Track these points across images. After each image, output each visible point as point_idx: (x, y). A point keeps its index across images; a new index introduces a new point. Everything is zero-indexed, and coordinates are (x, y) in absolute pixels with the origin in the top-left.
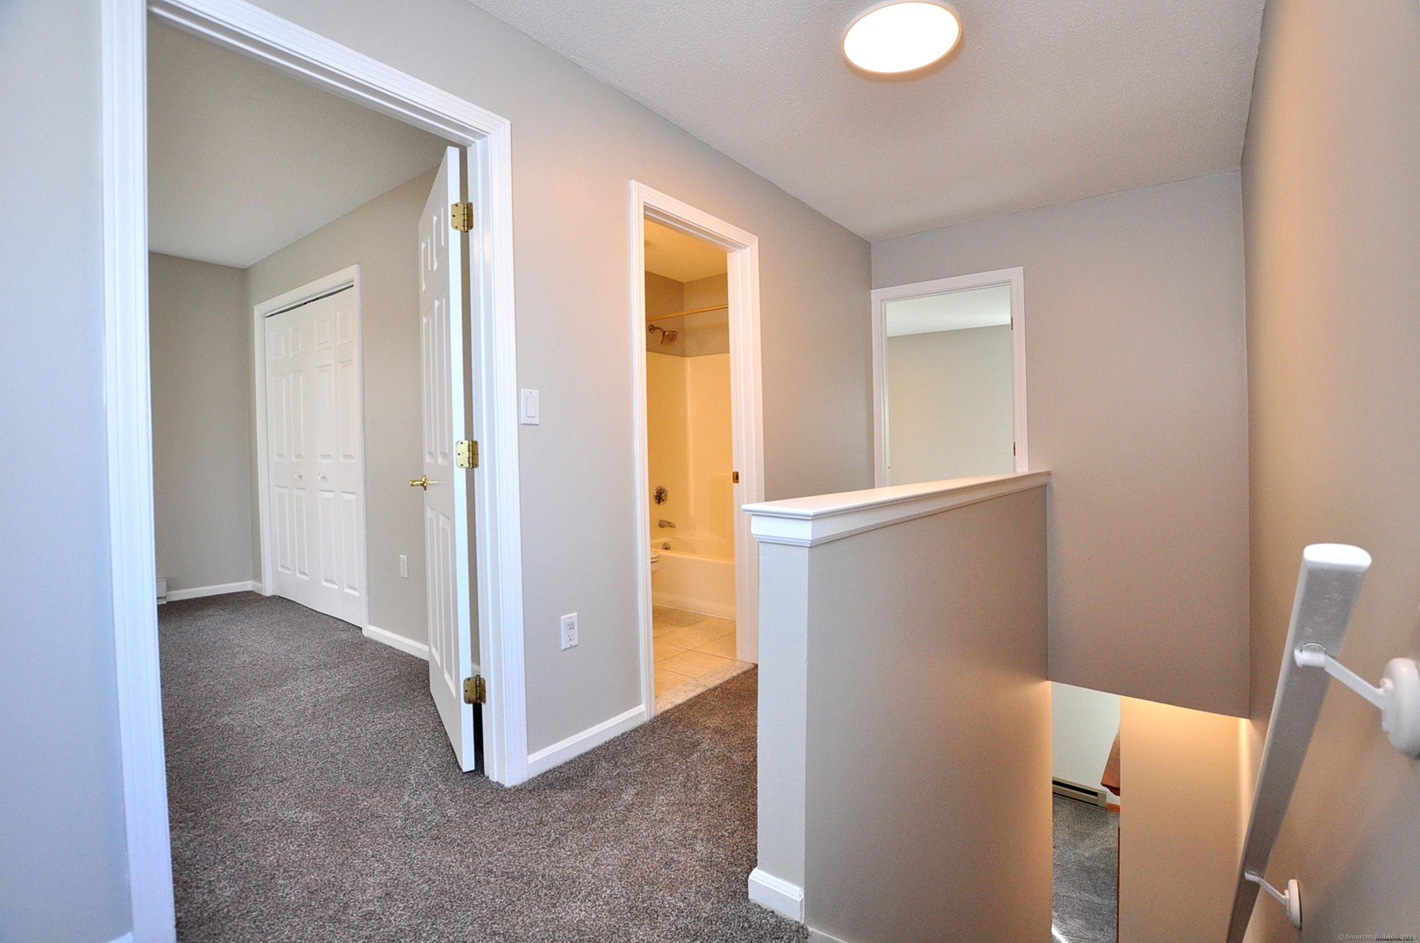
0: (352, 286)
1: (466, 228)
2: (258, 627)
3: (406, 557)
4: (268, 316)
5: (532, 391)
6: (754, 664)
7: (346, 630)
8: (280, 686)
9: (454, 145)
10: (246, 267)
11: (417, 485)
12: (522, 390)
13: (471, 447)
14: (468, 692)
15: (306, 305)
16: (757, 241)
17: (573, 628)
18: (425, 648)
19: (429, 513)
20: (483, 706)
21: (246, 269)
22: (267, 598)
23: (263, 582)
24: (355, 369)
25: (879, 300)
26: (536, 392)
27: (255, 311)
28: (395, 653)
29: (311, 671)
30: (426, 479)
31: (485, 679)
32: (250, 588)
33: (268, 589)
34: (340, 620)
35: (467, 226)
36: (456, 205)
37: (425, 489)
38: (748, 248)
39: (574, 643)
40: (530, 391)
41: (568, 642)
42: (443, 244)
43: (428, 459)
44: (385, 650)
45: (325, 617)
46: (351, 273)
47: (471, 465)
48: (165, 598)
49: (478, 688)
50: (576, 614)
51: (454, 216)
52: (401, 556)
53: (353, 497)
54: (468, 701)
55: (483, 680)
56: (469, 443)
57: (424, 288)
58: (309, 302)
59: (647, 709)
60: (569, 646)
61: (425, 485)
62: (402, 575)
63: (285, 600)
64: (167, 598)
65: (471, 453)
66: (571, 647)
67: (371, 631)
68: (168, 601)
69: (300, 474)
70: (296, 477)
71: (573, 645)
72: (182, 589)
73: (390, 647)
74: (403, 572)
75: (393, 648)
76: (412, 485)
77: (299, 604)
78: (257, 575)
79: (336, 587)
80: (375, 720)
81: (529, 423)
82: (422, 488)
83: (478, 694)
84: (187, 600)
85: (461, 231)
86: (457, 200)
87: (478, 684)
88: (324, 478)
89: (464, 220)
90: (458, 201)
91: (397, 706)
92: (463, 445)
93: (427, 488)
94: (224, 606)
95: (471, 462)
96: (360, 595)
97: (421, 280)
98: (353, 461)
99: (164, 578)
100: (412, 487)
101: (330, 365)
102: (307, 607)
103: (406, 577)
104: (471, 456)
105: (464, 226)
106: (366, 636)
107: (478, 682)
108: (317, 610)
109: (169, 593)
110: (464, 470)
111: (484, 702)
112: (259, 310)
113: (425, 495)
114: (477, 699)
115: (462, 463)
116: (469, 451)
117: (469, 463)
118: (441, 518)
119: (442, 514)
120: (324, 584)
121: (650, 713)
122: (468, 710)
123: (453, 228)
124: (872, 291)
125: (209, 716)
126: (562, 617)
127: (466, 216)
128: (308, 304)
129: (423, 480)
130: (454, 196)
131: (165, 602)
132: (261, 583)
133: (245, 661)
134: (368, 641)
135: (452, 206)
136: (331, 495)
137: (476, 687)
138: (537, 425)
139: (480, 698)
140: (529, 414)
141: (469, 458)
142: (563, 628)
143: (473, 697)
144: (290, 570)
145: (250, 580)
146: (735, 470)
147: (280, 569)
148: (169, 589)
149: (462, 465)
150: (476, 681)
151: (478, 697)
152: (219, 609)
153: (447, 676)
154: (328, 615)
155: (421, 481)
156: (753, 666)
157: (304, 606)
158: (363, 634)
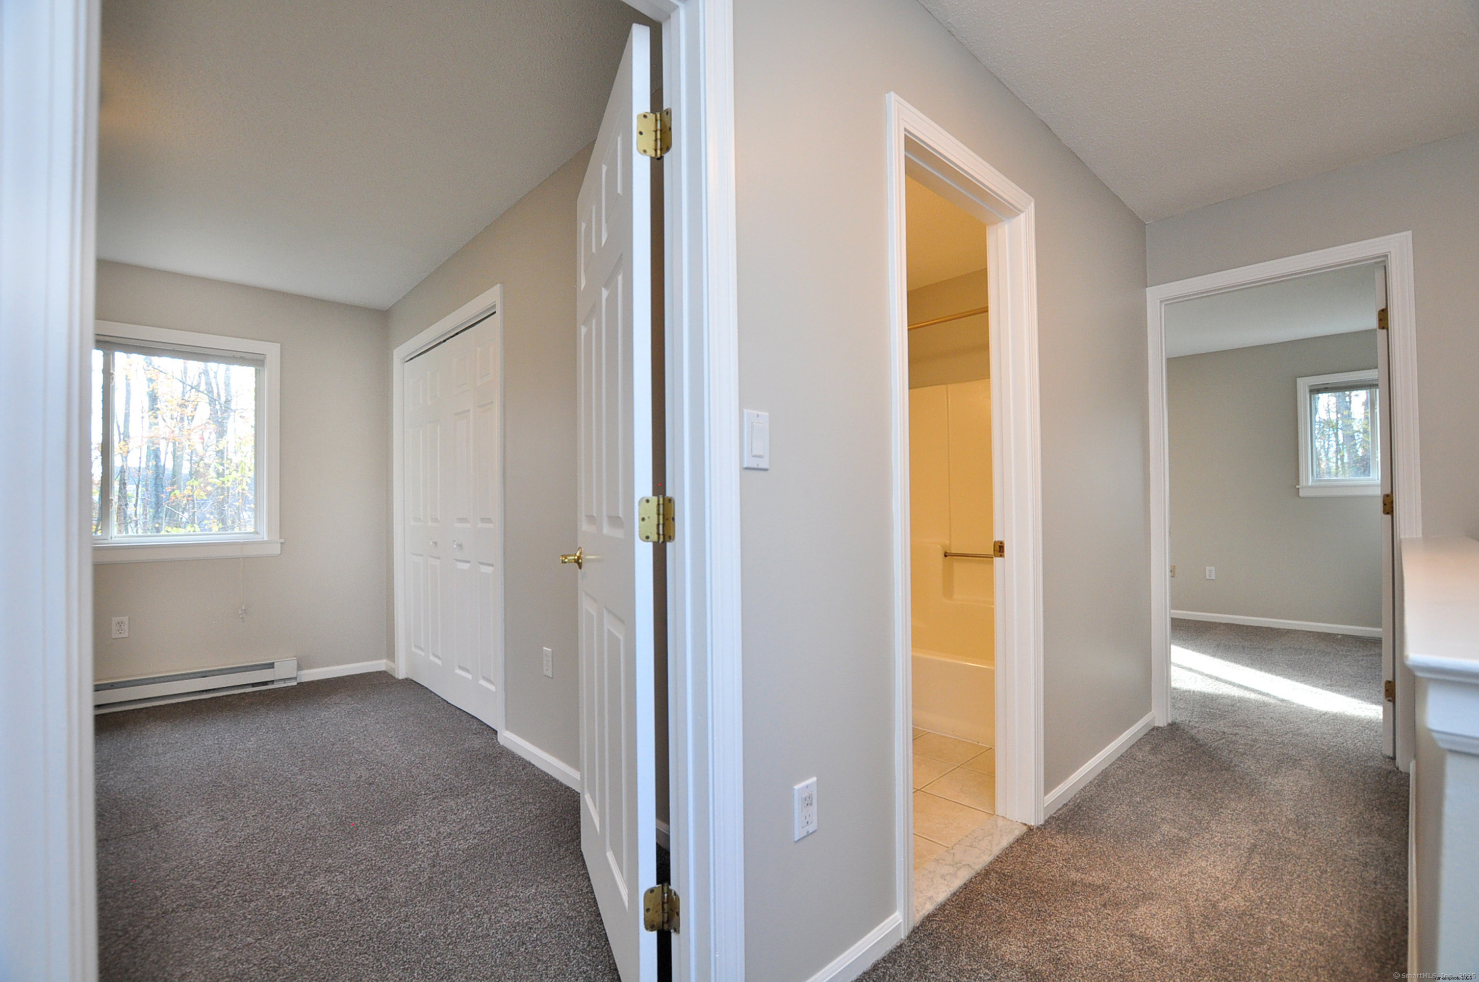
0: (495, 313)
1: (659, 152)
2: (384, 723)
3: (550, 650)
4: (407, 361)
5: (759, 413)
6: (1025, 824)
7: (479, 733)
8: (396, 823)
9: (644, 20)
10: (388, 308)
11: (570, 562)
12: (745, 411)
13: (661, 507)
14: (651, 912)
15: (445, 343)
16: (1033, 204)
17: (811, 804)
18: (576, 775)
19: (586, 606)
20: (674, 936)
21: (387, 310)
22: (399, 681)
23: (396, 662)
24: (496, 410)
25: (1159, 301)
26: (765, 414)
27: (394, 353)
28: (535, 775)
29: (434, 799)
30: (581, 553)
31: (677, 892)
32: (383, 668)
33: (401, 673)
34: (473, 717)
35: (661, 150)
36: (645, 116)
37: (580, 568)
38: (1022, 215)
39: (811, 828)
40: (756, 412)
41: (803, 827)
42: (619, 191)
43: (585, 526)
44: (523, 769)
45: (458, 712)
46: (493, 296)
47: (661, 537)
48: (295, 678)
49: (666, 906)
50: (814, 779)
51: (641, 133)
52: (544, 648)
53: (490, 570)
54: (650, 926)
55: (675, 894)
56: (659, 501)
57: (583, 286)
58: (448, 339)
59: (904, 920)
60: (806, 834)
61: (580, 561)
62: (546, 673)
63: (417, 685)
64: (298, 679)
65: (661, 517)
66: (809, 834)
67: (509, 739)
68: (299, 681)
69: (435, 541)
70: (431, 544)
71: (810, 832)
72: (315, 668)
73: (530, 763)
74: (547, 670)
75: (534, 766)
76: (563, 562)
77: (431, 692)
78: (391, 654)
79: (469, 676)
80: (509, 901)
81: (755, 466)
82: (576, 565)
83: (666, 915)
84: (318, 681)
85: (652, 158)
86: (647, 108)
87: (665, 901)
88: (460, 545)
89: (656, 140)
90: (649, 110)
91: (537, 874)
92: (649, 504)
93: (583, 566)
94: (354, 690)
95: (661, 532)
96: (496, 688)
97: (580, 275)
98: (491, 526)
99: (295, 657)
100: (563, 564)
101: (468, 411)
102: (439, 697)
103: (551, 676)
104: (661, 522)
105: (656, 150)
106: (501, 743)
107: (666, 895)
108: (449, 702)
109: (300, 673)
110: (650, 546)
111: (677, 930)
112: (399, 353)
113: (579, 576)
114: (663, 923)
115: (649, 534)
116: (659, 514)
117: (658, 534)
118: (606, 617)
119: (609, 611)
120: (458, 671)
121: (908, 924)
122: (649, 941)
123: (640, 153)
124: (1147, 289)
125: (302, 872)
126: (796, 787)
127: (659, 132)
128: (447, 341)
129: (578, 554)
130: (641, 101)
131: (295, 684)
132: (394, 662)
133: (361, 777)
134: (505, 753)
135: (638, 116)
136: (466, 566)
137: (663, 903)
138: (766, 470)
139: (668, 921)
140: (755, 452)
141: (658, 525)
142: (797, 804)
143: (658, 919)
144: (423, 650)
145: (384, 658)
146: (998, 538)
147: (414, 649)
148: (300, 668)
149: (647, 537)
150: (663, 893)
151: (666, 919)
152: (348, 695)
153: (610, 855)
154: (461, 710)
155: (575, 555)
156: (1025, 829)
157: (436, 695)
158: (499, 740)
